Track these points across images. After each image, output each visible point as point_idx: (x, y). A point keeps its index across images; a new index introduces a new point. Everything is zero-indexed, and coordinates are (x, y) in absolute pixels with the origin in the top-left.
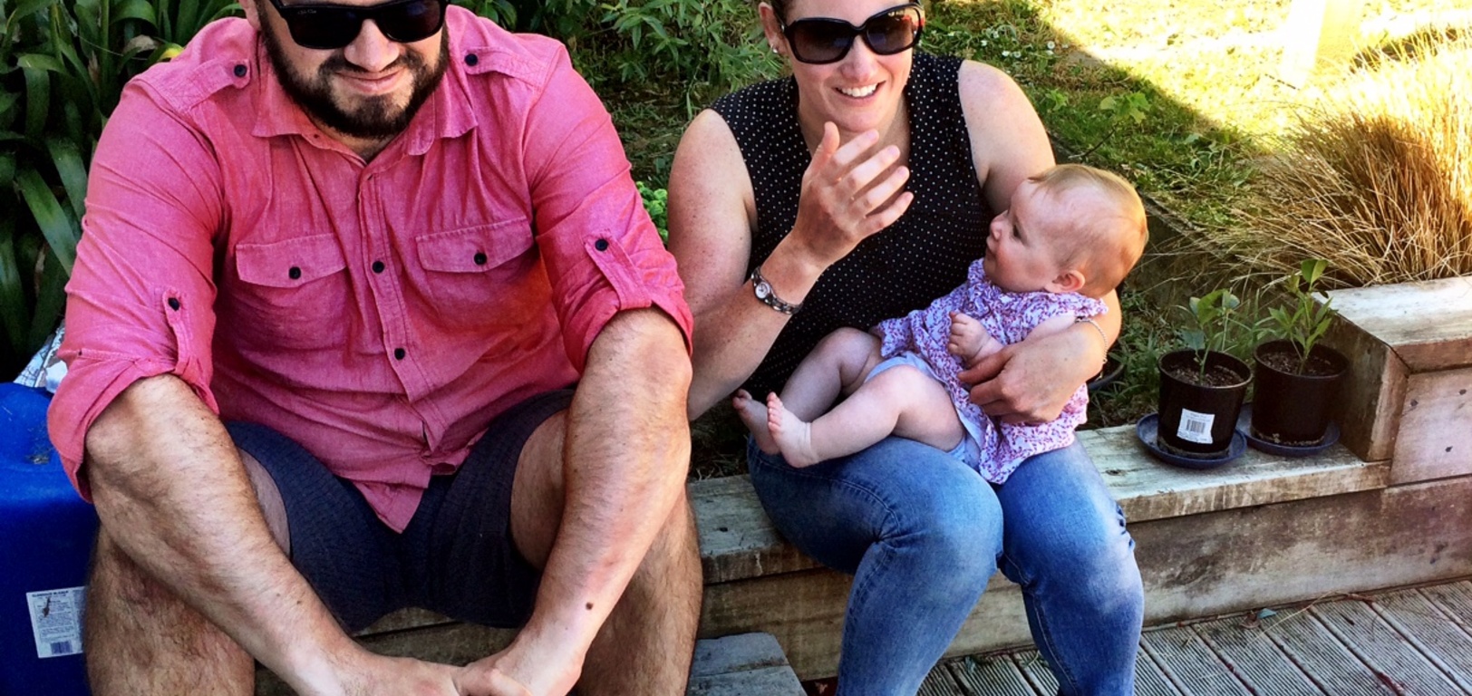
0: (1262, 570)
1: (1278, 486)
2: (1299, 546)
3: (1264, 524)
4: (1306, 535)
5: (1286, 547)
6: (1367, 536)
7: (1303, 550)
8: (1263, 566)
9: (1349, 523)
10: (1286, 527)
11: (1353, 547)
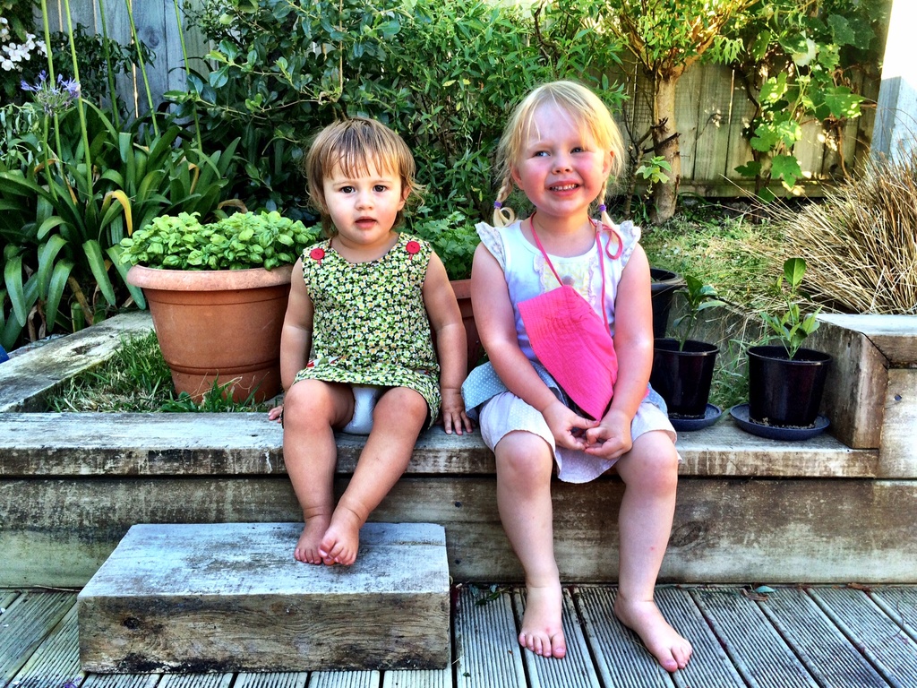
0: (755, 545)
1: (763, 460)
2: (792, 526)
3: (753, 498)
4: (798, 516)
5: (777, 526)
6: (862, 526)
7: (797, 531)
8: (756, 540)
9: (842, 510)
10: (776, 505)
11: (848, 535)
